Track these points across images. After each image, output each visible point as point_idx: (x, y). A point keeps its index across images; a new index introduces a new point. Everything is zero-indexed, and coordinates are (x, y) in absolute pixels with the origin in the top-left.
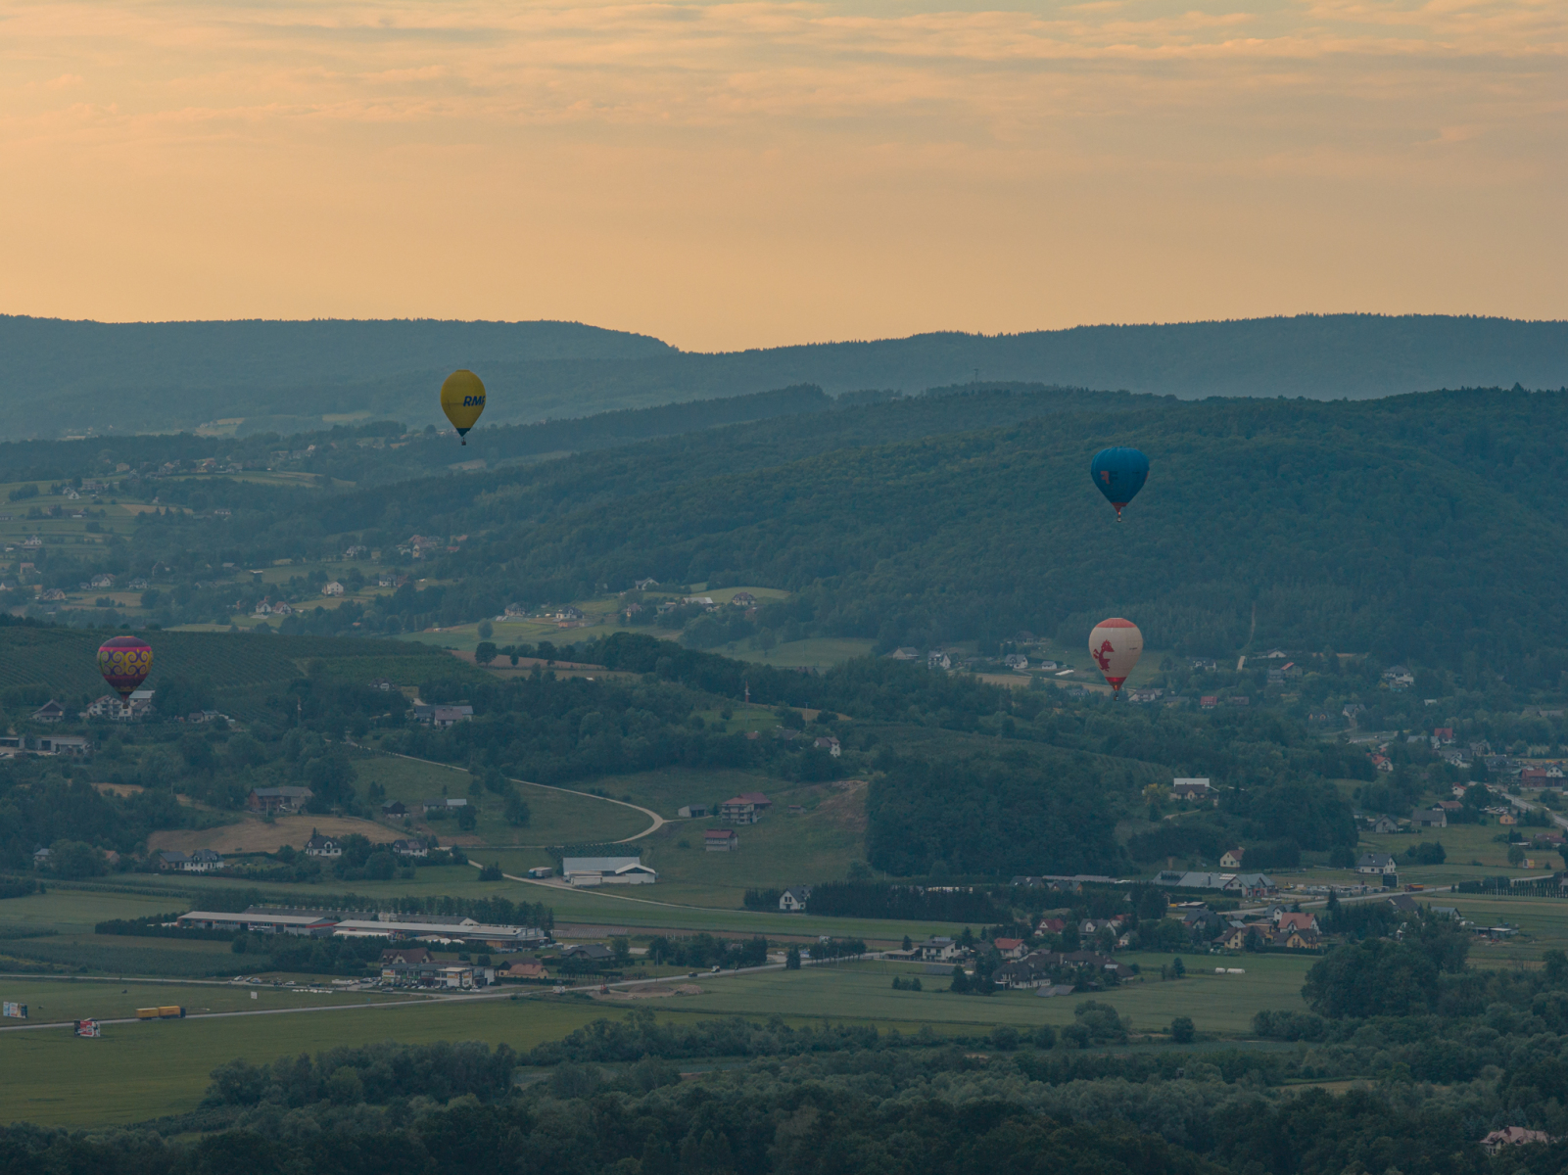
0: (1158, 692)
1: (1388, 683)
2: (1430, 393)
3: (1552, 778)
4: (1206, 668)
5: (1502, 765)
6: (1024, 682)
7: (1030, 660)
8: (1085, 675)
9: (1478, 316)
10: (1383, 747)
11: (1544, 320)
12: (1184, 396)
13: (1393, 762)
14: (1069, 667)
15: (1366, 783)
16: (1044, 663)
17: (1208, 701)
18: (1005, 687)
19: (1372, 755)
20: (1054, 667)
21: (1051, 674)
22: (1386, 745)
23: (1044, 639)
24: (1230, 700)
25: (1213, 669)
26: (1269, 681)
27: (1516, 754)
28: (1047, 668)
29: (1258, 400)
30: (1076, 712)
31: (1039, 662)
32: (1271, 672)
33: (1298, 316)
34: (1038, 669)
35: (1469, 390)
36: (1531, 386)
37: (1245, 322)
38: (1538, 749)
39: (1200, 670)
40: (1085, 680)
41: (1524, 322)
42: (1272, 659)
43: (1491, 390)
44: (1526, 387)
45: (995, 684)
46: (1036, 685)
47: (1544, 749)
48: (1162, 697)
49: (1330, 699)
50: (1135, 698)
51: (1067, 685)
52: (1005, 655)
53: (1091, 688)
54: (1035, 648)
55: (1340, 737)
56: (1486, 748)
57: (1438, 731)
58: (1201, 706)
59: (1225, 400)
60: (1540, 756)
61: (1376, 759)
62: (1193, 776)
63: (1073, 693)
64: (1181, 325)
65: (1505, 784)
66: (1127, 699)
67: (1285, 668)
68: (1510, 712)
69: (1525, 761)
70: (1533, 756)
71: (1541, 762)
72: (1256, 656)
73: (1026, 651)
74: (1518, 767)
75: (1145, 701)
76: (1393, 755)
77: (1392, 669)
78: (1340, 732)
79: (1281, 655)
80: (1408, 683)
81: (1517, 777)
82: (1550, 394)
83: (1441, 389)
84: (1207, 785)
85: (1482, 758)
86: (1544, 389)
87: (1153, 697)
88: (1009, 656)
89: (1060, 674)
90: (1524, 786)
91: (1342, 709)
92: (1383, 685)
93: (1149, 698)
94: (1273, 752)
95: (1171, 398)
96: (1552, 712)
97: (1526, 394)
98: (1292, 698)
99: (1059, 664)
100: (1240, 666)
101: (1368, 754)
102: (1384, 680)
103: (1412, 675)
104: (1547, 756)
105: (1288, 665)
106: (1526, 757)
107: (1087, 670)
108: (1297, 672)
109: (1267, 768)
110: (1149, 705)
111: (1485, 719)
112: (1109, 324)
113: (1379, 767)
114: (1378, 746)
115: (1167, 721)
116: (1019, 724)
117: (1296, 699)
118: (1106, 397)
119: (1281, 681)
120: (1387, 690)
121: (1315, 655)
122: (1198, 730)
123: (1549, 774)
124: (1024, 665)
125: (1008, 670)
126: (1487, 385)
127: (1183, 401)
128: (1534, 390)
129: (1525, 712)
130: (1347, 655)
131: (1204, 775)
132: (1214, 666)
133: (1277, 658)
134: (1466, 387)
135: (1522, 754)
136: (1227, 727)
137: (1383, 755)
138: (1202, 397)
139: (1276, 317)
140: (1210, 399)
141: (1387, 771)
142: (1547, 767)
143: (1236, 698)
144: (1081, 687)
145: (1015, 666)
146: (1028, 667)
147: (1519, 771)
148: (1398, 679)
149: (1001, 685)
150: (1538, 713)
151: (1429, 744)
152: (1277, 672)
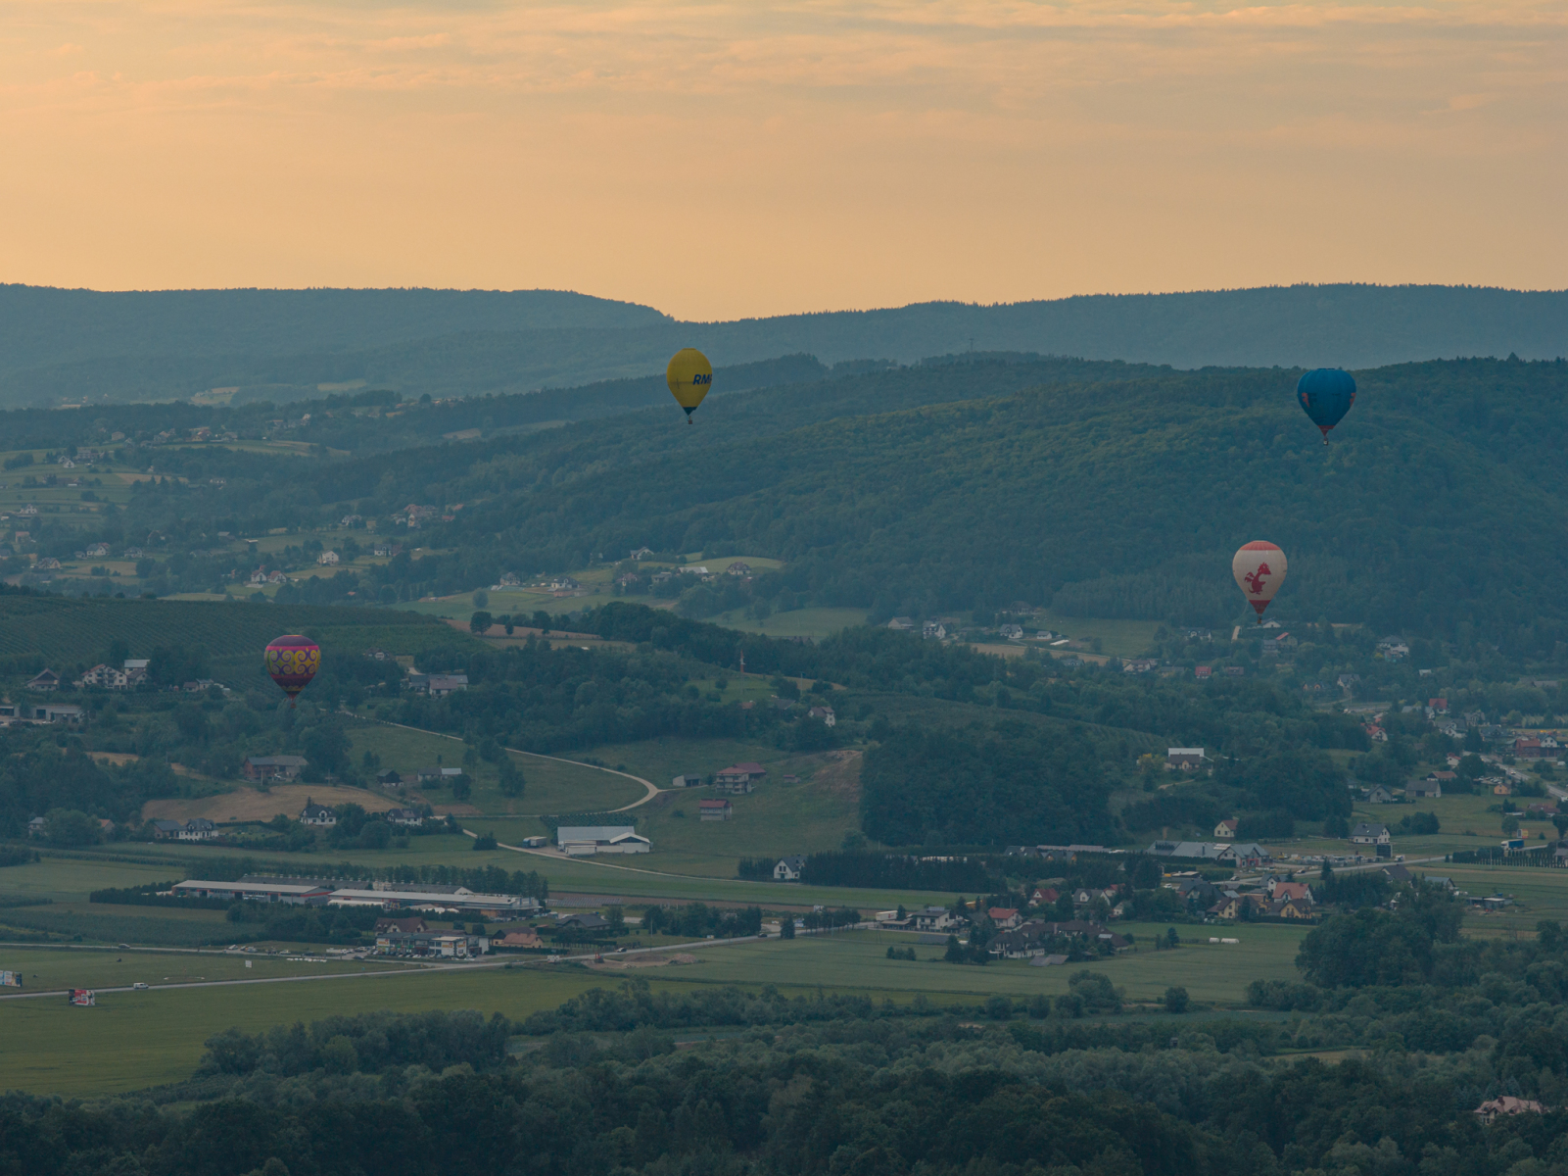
0: (1153, 662)
1: (1383, 653)
2: (1426, 362)
3: (1546, 748)
4: (1201, 638)
5: (1496, 735)
6: (1020, 652)
7: (1025, 630)
8: (1079, 645)
9: (1474, 285)
10: (1378, 717)
11: (1539, 290)
12: (1180, 365)
13: (1387, 732)
14: (1064, 637)
15: (1361, 753)
16: (1039, 633)
17: (1203, 671)
18: (1000, 657)
19: (1366, 725)
20: (1049, 637)
21: (1045, 644)
22: (1381, 715)
23: (1039, 609)
24: (1225, 670)
25: (1207, 639)
26: (1264, 651)
27: (1510, 724)
28: (1042, 638)
29: (1254, 369)
30: (1071, 682)
31: (1034, 631)
32: (1266, 642)
33: (1293, 286)
34: (1033, 639)
35: (1465, 360)
36: (1527, 357)
37: (1241, 292)
38: (1533, 720)
39: (1195, 640)
40: (1082, 650)
41: (1519, 292)
42: (1267, 629)
43: (1486, 359)
44: (1521, 357)
45: (990, 654)
46: (1031, 655)
47: (1539, 719)
48: (1156, 667)
49: (1324, 670)
50: (1130, 668)
51: (1061, 655)
52: (1000, 625)
53: (1087, 658)
54: (1030, 618)
55: (1335, 707)
56: (1480, 718)
57: (1432, 701)
58: (1195, 676)
59: (1221, 370)
60: (1534, 726)
61: (1370, 729)
62: (1187, 745)
63: (1068, 663)
64: (1176, 295)
65: (1499, 754)
66: (1123, 668)
67: (1279, 638)
68: (1505, 683)
69: (1519, 731)
70: (1528, 727)
71: (1534, 732)
72: (1252, 626)
73: (1021, 621)
74: (1512, 737)
75: (1140, 671)
76: (1388, 725)
77: (1388, 639)
78: (1335, 703)
79: (1276, 625)
80: (1402, 653)
81: (1511, 747)
82: (1544, 364)
83: (1436, 359)
84: (1202, 755)
85: (1477, 728)
86: (1539, 359)
87: (1148, 667)
88: (1004, 626)
89: (1055, 644)
90: (1518, 756)
91: (1337, 679)
92: (1378, 655)
93: (1144, 668)
94: (1267, 722)
95: (1166, 368)
96: (1547, 683)
97: (1522, 364)
98: (1286, 668)
99: (1054, 634)
100: (1235, 636)
101: (1363, 724)
102: (1378, 651)
103: (1407, 645)
104: (1541, 727)
105: (1283, 636)
106: (1520, 727)
107: (1081, 640)
108: (1292, 642)
109: (1262, 739)
110: (1144, 675)
111: (1479, 690)
112: (1104, 293)
113: (1373, 737)
114: (1372, 716)
115: (1161, 691)
116: (1016, 695)
117: (1290, 670)
118: (1101, 367)
119: (1276, 651)
120: (1381, 660)
121: (1309, 625)
122: (1193, 700)
123: (1543, 745)
124: (1019, 635)
125: (1003, 640)
126: (1484, 355)
127: (1178, 371)
128: (1529, 360)
129: (1520, 682)
130: (1342, 625)
131: (1198, 745)
132: (1209, 636)
133: (1273, 628)
134: (1461, 357)
135: (1517, 725)
136: (1222, 697)
137: (1377, 725)
138: (1198, 367)
139: (1271, 288)
140: (1204, 369)
141: (1381, 741)
142: (1542, 738)
143: (1231, 668)
144: (1075, 657)
145: (1010, 636)
146: (1023, 637)
147: (1513, 741)
148: (1392, 649)
149: (996, 655)
150: (1533, 684)
151: (1424, 714)
152: (1272, 642)
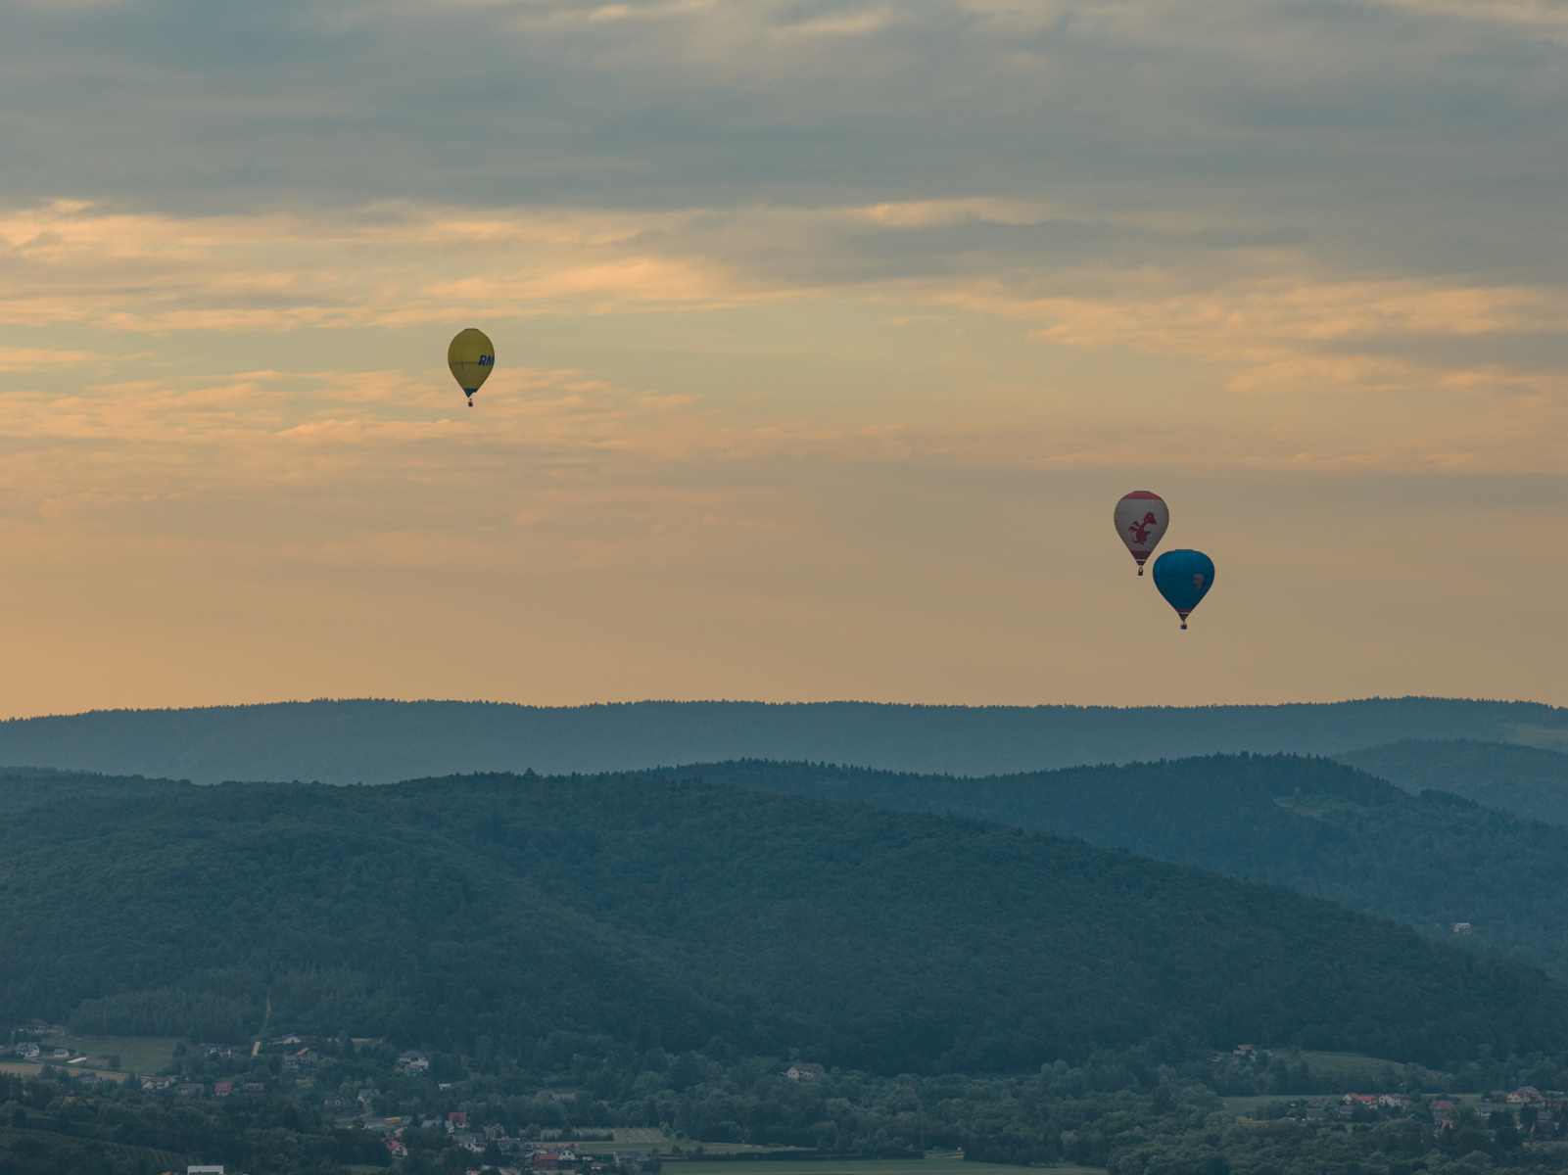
0: (173, 1079)
1: (403, 1067)
2: (444, 778)
3: (564, 1161)
4: (221, 1054)
5: (515, 1148)
6: (36, 1070)
7: (42, 1049)
8: (97, 1063)
9: (491, 701)
10: (398, 1132)
11: (555, 706)
12: (200, 780)
13: (408, 1146)
14: (82, 1055)
15: (381, 1169)
16: (56, 1051)
17: (223, 1088)
18: (16, 1076)
19: (386, 1140)
20: (67, 1054)
21: (63, 1062)
22: (401, 1130)
23: (56, 1027)
24: (245, 1086)
25: (227, 1055)
26: (284, 1067)
27: (529, 1137)
28: (59, 1056)
29: (274, 784)
30: (88, 1100)
31: (50, 1050)
32: (286, 1058)
33: (312, 701)
34: (49, 1057)
35: (482, 775)
36: (543, 772)
37: (261, 707)
38: (550, 1133)
39: (215, 1056)
40: (98, 1068)
41: (536, 707)
42: (287, 1044)
43: (504, 775)
44: (537, 772)
45: (6, 1073)
46: (48, 1073)
47: (557, 1132)
48: (175, 1084)
49: (345, 1084)
50: (148, 1085)
51: (79, 1072)
52: (16, 1043)
53: (105, 1076)
54: (46, 1036)
55: (355, 1122)
56: (499, 1132)
57: (452, 1115)
58: (215, 1093)
59: (240, 784)
60: (552, 1139)
61: (390, 1144)
62: (206, 1164)
63: (85, 1081)
64: (195, 709)
65: (518, 1168)
66: (141, 1087)
67: (299, 1053)
68: (524, 1096)
69: (538, 1144)
70: (546, 1140)
71: (553, 1144)
72: (272, 1041)
73: (37, 1039)
74: (531, 1151)
75: (159, 1088)
76: (408, 1140)
77: (408, 1053)
78: (355, 1118)
79: (297, 1040)
80: (422, 1067)
81: (530, 1160)
82: (561, 779)
83: (454, 774)
84: (221, 1172)
85: (496, 1141)
86: (555, 775)
87: (167, 1084)
88: (21, 1044)
89: (72, 1062)
90: (536, 1170)
91: (357, 1094)
92: (398, 1069)
93: (163, 1085)
94: (287, 1139)
95: (185, 783)
96: (564, 1096)
97: (538, 779)
98: (307, 1083)
99: (72, 1052)
100: (255, 1052)
101: (383, 1139)
102: (399, 1065)
103: (427, 1059)
104: (561, 1139)
105: (304, 1051)
106: (539, 1140)
107: (99, 1057)
108: (313, 1057)
109: (282, 1155)
110: (163, 1092)
111: (499, 1103)
112: (123, 708)
113: (394, 1152)
114: (392, 1131)
115: (181, 1108)
116: (31, 1114)
117: (311, 1085)
118: (120, 781)
119: (297, 1067)
120: (400, 1075)
121: (330, 1040)
122: (212, 1117)
123: (561, 1158)
124: (35, 1052)
125: (20, 1058)
126: (500, 770)
127: (197, 786)
128: (545, 775)
129: (538, 1095)
130: (363, 1040)
131: (218, 1163)
132: (229, 1052)
133: (293, 1044)
134: (478, 773)
135: (536, 1138)
136: (242, 1114)
137: (398, 1140)
138: (217, 782)
139: (290, 702)
140: (224, 784)
141: (402, 1156)
142: (560, 1151)
143: (251, 1084)
144: (93, 1075)
145: (26, 1055)
146: (40, 1055)
147: (532, 1154)
148: (412, 1063)
149: (12, 1074)
150: (551, 1096)
151: (444, 1129)
152: (293, 1058)
